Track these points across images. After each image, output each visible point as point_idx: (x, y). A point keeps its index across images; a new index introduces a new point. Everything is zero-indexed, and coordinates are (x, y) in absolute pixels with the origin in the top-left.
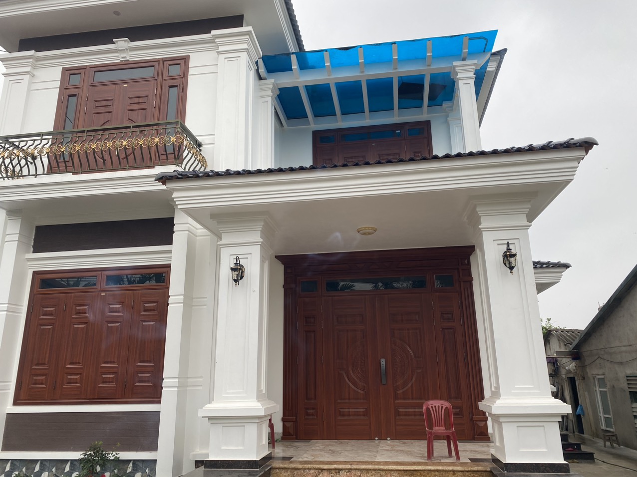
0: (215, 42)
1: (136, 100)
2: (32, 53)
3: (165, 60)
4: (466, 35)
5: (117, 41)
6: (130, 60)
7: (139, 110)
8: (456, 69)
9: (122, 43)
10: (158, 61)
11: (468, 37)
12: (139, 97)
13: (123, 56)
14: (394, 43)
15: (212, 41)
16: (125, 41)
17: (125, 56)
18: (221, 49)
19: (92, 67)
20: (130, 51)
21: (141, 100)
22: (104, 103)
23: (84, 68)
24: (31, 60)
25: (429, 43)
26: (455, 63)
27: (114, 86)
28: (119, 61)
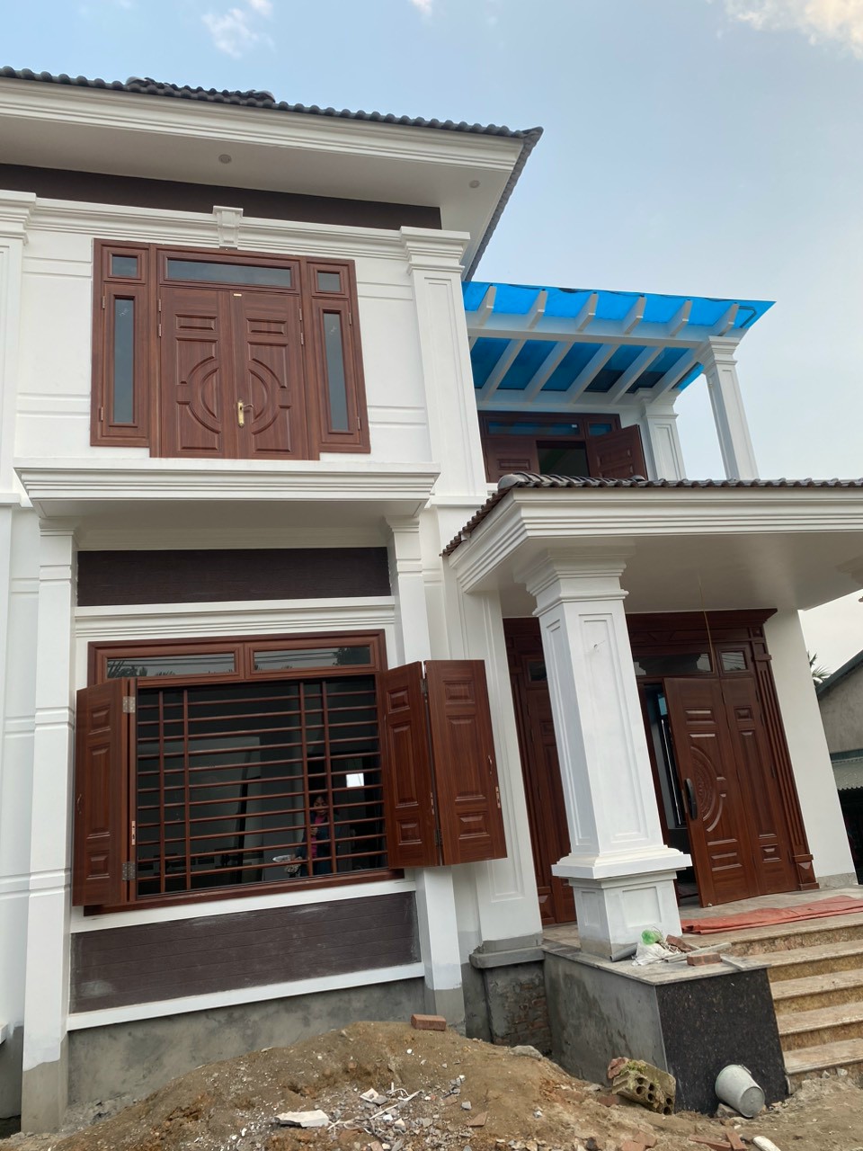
0: (403, 246)
1: (264, 327)
2: (30, 197)
3: (311, 261)
4: (735, 302)
5: (220, 211)
6: (239, 248)
7: (271, 345)
8: (713, 346)
9: (229, 216)
10: (297, 260)
11: (738, 305)
12: (268, 322)
13: (226, 238)
14: (642, 295)
15: (399, 244)
16: (237, 212)
17: (231, 239)
18: (416, 260)
19: (160, 248)
20: (241, 232)
21: (273, 327)
22: (198, 323)
23: (145, 247)
24: (27, 211)
25: (689, 305)
26: (712, 339)
27: (215, 293)
28: (217, 247)
